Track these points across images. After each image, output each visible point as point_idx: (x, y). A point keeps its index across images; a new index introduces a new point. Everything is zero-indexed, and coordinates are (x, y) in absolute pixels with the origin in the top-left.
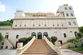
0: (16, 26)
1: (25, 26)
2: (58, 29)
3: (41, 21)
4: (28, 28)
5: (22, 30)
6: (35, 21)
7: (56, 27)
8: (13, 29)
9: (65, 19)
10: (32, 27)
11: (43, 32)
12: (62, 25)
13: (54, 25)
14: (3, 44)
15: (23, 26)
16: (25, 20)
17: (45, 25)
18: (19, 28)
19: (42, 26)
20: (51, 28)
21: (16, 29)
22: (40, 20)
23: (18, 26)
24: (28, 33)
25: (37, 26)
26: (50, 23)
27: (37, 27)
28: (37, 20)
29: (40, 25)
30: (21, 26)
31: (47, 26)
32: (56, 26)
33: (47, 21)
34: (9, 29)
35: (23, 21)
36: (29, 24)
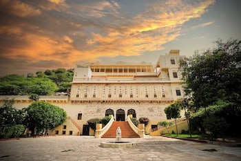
0: (78, 96)
1: (94, 96)
2: (155, 104)
3: (123, 87)
4: (99, 101)
5: (89, 105)
6: (113, 87)
7: (150, 100)
8: (72, 102)
9: (170, 83)
10: (106, 98)
11: (126, 108)
12: (164, 96)
13: (147, 96)
14: (65, 127)
15: (90, 97)
16: (94, 86)
17: (131, 96)
18: (82, 100)
19: (126, 97)
20: (142, 102)
21: (76, 102)
22: (122, 85)
23: (82, 98)
24: (98, 111)
25: (115, 97)
26: (140, 93)
27: (116, 99)
28: (115, 85)
29: (121, 96)
30: (86, 96)
31: (135, 98)
32: (151, 98)
33: (134, 87)
34: (65, 101)
35: (90, 87)
36: (101, 93)
